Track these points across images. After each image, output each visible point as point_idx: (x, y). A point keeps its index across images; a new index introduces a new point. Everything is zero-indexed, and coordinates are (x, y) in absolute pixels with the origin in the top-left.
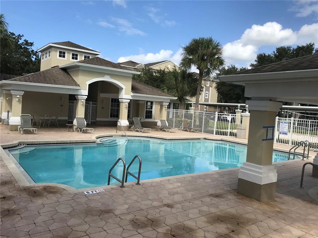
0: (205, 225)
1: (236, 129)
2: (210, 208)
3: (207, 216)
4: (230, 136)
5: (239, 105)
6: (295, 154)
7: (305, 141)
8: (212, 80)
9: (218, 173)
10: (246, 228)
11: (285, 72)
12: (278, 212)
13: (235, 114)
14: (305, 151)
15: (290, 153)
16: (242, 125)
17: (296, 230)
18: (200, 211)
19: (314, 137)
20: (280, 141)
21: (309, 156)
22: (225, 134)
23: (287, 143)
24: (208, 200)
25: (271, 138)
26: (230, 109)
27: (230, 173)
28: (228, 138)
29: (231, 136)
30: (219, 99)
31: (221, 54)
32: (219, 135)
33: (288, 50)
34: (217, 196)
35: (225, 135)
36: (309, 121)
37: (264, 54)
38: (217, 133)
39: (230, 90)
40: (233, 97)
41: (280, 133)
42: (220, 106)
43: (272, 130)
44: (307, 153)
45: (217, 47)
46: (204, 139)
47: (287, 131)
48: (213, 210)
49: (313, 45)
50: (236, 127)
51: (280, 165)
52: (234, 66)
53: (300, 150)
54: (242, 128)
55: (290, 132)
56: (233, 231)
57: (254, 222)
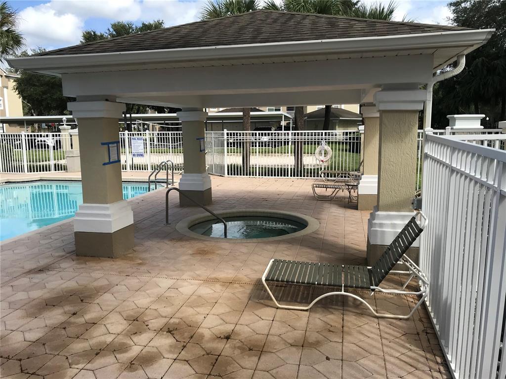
0: (21, 322)
1: (64, 159)
2: (29, 293)
3: (25, 307)
4: (55, 170)
5: (64, 118)
6: (156, 182)
7: (167, 162)
8: (5, 74)
9: (39, 233)
10: (95, 302)
11: (120, 54)
12: (140, 264)
13: (58, 133)
14: (169, 176)
15: (150, 182)
16: (73, 150)
17: (165, 280)
18: (10, 303)
19: (178, 156)
20: (135, 168)
21: (174, 181)
22: (46, 168)
23: (145, 169)
24: (25, 281)
25: (117, 160)
26: (50, 126)
27: (61, 229)
28: (53, 174)
29: (57, 171)
30: (27, 111)
31: (13, 25)
32: (36, 172)
33: (130, 28)
34: (41, 270)
35: (46, 171)
36: (169, 134)
37: (94, 33)
38: (31, 169)
39: (44, 93)
40: (51, 104)
41: (134, 155)
42: (30, 123)
43: (116, 148)
44: (172, 178)
45: (4, 11)
46: (6, 183)
47: (143, 151)
48: (37, 294)
49: (162, 22)
50: (64, 156)
51: (137, 201)
52: (44, 50)
53: (162, 175)
54: (75, 156)
55: (147, 152)
56: (74, 314)
57: (106, 289)
